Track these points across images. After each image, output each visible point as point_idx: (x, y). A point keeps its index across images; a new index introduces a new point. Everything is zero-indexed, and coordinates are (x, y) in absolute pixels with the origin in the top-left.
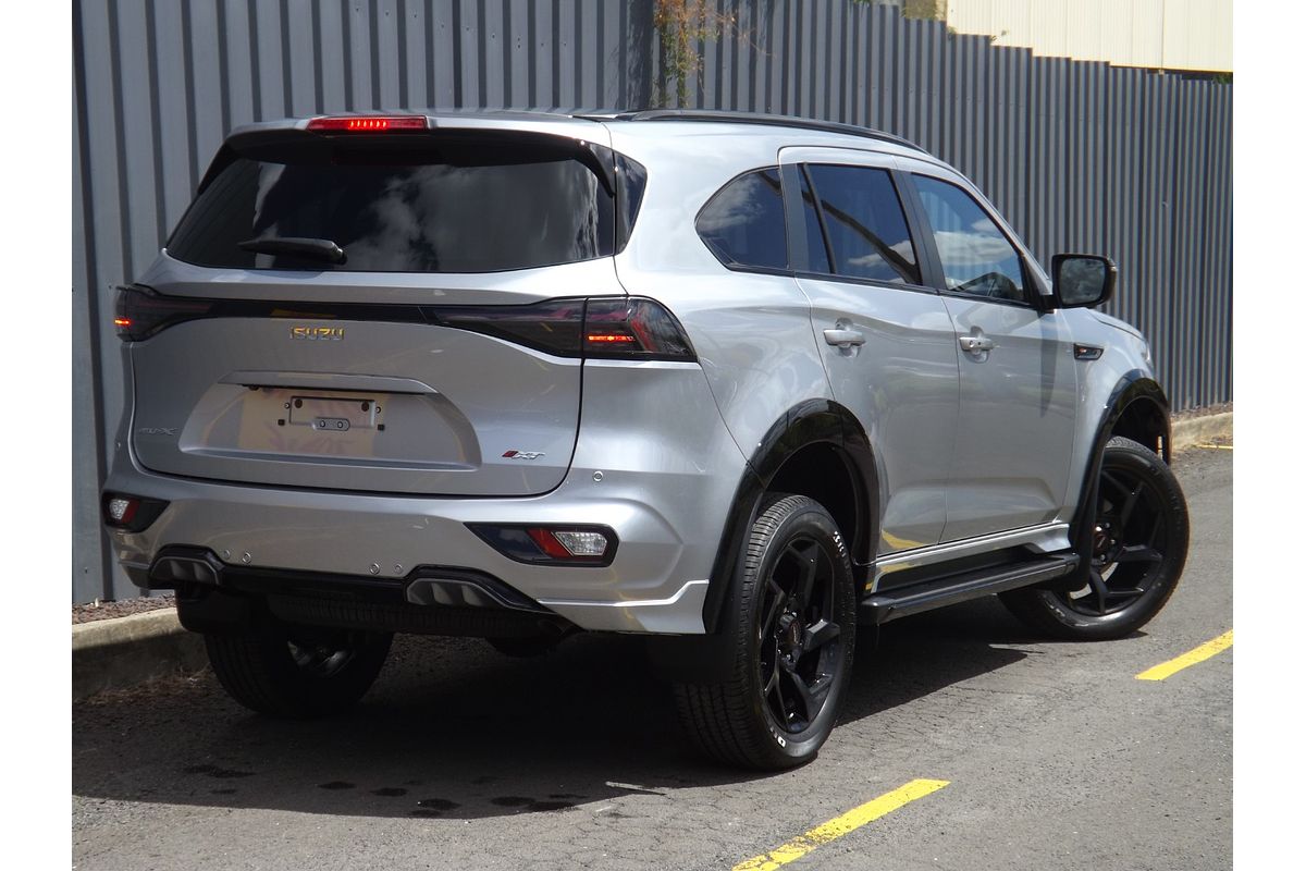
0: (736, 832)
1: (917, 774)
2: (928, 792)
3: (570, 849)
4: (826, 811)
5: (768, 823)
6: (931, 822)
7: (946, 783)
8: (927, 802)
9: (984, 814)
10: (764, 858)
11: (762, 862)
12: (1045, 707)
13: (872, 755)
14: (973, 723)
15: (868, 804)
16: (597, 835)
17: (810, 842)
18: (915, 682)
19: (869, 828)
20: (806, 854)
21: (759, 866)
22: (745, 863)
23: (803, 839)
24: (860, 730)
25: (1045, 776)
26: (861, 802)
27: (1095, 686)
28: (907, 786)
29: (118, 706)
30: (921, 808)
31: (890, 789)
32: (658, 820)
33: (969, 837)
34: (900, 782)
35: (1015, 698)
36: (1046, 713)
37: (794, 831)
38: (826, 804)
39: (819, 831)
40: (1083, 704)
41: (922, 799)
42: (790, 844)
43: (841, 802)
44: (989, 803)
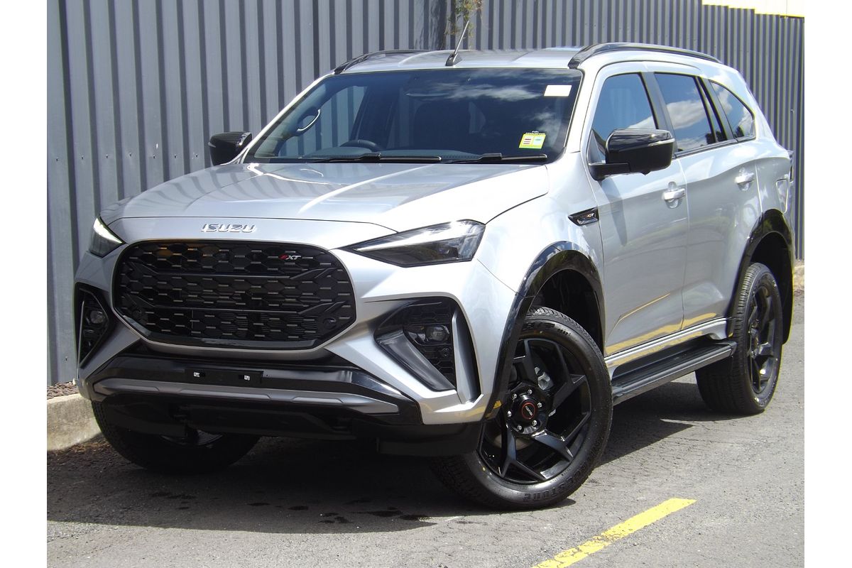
0: (551, 534)
1: (669, 495)
2: (682, 507)
3: (436, 544)
4: (612, 520)
5: (573, 528)
6: (689, 527)
7: (693, 501)
8: (683, 513)
9: (726, 521)
10: (575, 550)
11: (575, 553)
12: (751, 452)
13: (636, 483)
14: (702, 462)
15: (640, 515)
16: (453, 536)
17: (607, 540)
18: (654, 435)
19: (646, 530)
20: (605, 547)
21: (573, 555)
22: (562, 553)
23: (600, 538)
24: (623, 466)
25: (763, 497)
26: (635, 514)
27: (784, 438)
28: (665, 503)
29: (93, 453)
30: (679, 517)
31: (653, 505)
32: (494, 526)
33: (719, 536)
34: (659, 501)
35: (728, 446)
36: (753, 456)
37: (593, 532)
38: (610, 515)
39: (610, 532)
40: (779, 450)
41: (679, 511)
42: (591, 540)
43: (621, 514)
44: (728, 514)
